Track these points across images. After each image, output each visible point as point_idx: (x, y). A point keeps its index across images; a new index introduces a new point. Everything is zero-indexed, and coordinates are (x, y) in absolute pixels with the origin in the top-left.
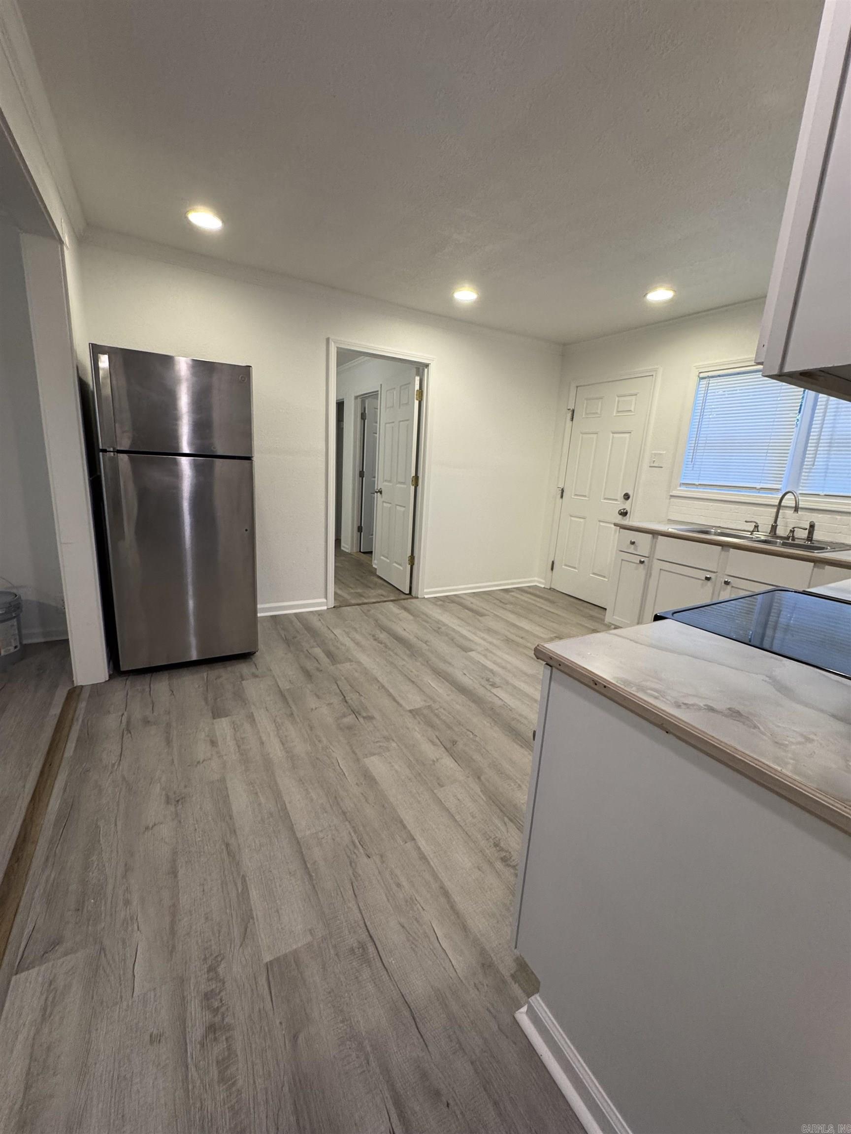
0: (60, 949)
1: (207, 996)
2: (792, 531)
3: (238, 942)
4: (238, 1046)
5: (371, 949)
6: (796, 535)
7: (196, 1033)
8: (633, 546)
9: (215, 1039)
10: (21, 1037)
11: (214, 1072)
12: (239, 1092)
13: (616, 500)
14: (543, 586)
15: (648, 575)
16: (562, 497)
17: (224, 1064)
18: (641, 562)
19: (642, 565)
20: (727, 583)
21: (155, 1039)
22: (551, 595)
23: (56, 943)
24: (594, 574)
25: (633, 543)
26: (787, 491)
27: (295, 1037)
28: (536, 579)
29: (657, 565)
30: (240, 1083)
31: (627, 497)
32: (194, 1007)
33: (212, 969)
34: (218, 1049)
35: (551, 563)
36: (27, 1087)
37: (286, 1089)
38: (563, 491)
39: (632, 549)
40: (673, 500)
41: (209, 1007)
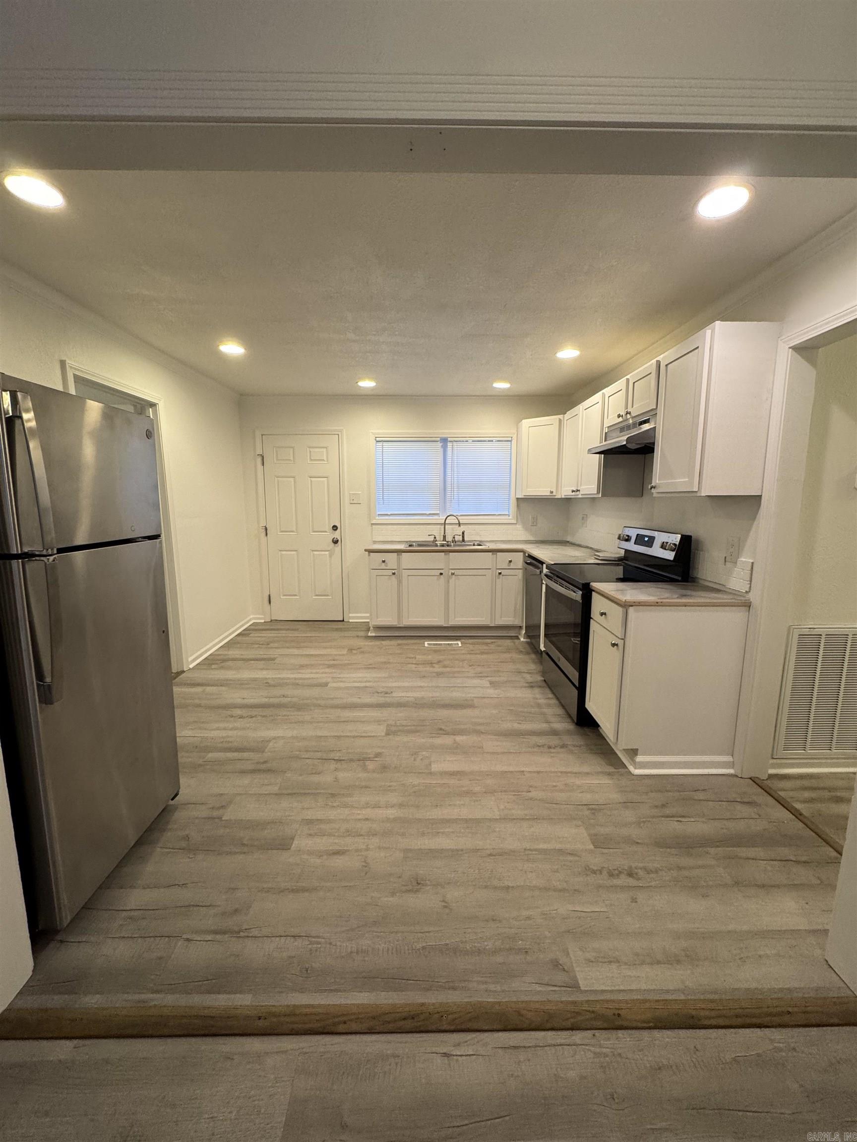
0: (563, 960)
1: (611, 875)
2: (454, 538)
3: (577, 858)
4: (641, 865)
5: (591, 806)
6: (456, 539)
7: (631, 882)
8: (383, 564)
9: (636, 874)
10: (629, 973)
11: (652, 875)
12: (661, 866)
13: (326, 532)
14: (263, 621)
15: (400, 582)
16: (267, 534)
17: (648, 871)
18: (394, 574)
19: (394, 576)
20: (453, 574)
21: (634, 900)
22: (274, 624)
23: (556, 964)
24: (317, 595)
25: (384, 562)
26: (449, 514)
27: (637, 843)
28: (252, 617)
29: (405, 573)
30: (658, 866)
31: (335, 528)
32: (616, 882)
33: (594, 872)
34: (641, 873)
35: (267, 598)
36: (659, 962)
37: (661, 850)
38: (266, 529)
39: (383, 566)
40: (374, 527)
41: (618, 875)
